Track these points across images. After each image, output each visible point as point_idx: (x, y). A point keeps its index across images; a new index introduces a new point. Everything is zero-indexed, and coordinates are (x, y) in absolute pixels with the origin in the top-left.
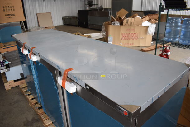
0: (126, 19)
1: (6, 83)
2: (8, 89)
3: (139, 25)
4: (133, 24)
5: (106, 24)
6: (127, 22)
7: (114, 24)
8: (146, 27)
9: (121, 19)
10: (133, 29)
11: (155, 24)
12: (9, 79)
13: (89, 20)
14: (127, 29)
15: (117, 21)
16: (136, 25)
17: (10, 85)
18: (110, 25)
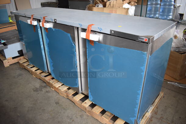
0: (109, 1)
1: (4, 60)
2: (7, 66)
3: (121, 7)
4: (115, 6)
5: (90, 6)
6: (110, 4)
7: (98, 6)
8: (127, 9)
9: (104, 1)
10: (115, 11)
11: (135, 6)
12: (7, 57)
13: (69, 5)
14: (110, 11)
15: (101, 3)
16: (118, 7)
17: (9, 62)
18: (94, 7)
